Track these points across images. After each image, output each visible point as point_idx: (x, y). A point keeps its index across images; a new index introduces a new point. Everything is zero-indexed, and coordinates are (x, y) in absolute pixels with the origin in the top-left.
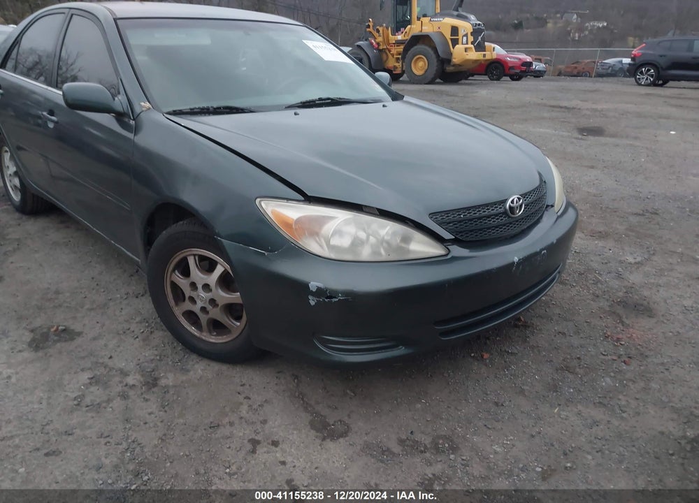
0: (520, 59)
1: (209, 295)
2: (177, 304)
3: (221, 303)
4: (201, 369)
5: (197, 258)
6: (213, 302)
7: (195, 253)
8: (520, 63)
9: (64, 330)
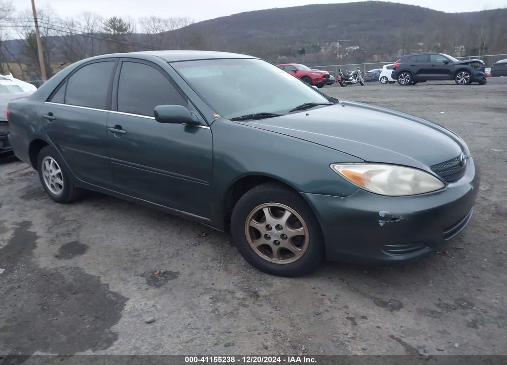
0: (322, 73)
1: (281, 232)
2: (253, 242)
3: (289, 236)
4: (278, 283)
5: (269, 209)
6: (283, 236)
7: (268, 205)
8: (322, 76)
9: (165, 272)
